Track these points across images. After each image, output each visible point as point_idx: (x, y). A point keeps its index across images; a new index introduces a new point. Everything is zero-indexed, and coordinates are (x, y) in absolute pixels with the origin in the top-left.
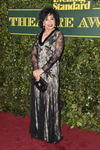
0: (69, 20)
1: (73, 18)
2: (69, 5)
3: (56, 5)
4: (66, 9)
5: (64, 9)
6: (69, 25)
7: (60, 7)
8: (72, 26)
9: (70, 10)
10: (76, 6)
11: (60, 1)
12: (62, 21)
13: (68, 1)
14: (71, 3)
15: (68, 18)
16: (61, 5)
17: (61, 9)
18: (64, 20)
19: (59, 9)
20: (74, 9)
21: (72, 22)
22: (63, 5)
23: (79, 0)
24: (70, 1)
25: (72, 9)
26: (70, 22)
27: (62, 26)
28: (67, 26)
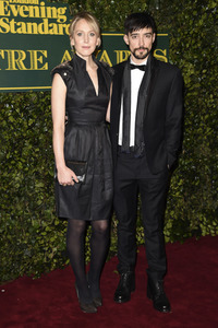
0: (39, 55)
1: (45, 52)
2: (35, 24)
3: (4, 21)
4: (30, 32)
5: (24, 32)
6: (40, 65)
7: (16, 27)
8: (46, 67)
9: (39, 35)
10: (50, 28)
11: (16, 15)
12: (24, 58)
13: (31, 15)
14: (39, 21)
15: (35, 52)
16: (18, 24)
17: (19, 31)
18: (28, 54)
19: (13, 31)
20: (46, 32)
21: (45, 60)
22: (23, 24)
23: (55, 17)
24: (37, 16)
25: (41, 33)
26: (41, 60)
27: (24, 68)
28: (36, 68)
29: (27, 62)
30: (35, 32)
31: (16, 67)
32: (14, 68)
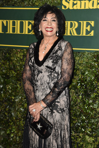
0: (88, 24)
1: (93, 22)
2: (87, 2)
4: (83, 8)
5: (79, 8)
6: (88, 32)
7: (74, 4)
8: (92, 34)
9: (89, 10)
10: (98, 4)
12: (76, 27)
15: (85, 22)
16: (75, 2)
17: (75, 7)
19: (71, 8)
20: (95, 7)
21: (92, 28)
22: (79, 2)
25: (91, 8)
26: (89, 28)
27: (76, 34)
28: (84, 35)
29: (78, 30)
30: (87, 8)
31: (71, 33)
32: (69, 34)
